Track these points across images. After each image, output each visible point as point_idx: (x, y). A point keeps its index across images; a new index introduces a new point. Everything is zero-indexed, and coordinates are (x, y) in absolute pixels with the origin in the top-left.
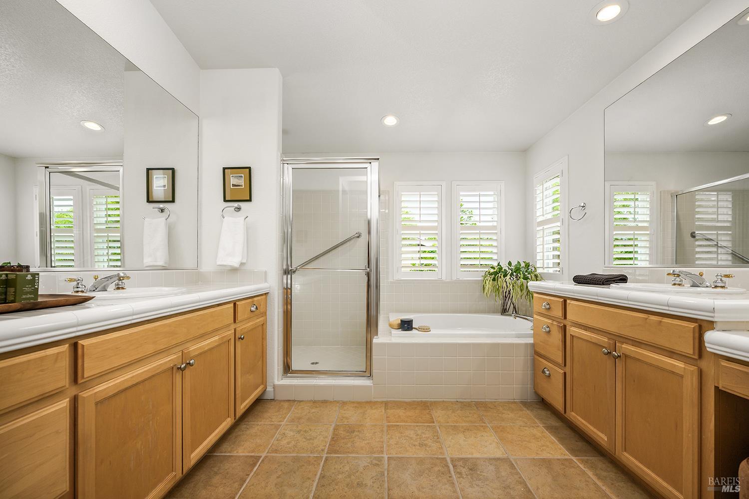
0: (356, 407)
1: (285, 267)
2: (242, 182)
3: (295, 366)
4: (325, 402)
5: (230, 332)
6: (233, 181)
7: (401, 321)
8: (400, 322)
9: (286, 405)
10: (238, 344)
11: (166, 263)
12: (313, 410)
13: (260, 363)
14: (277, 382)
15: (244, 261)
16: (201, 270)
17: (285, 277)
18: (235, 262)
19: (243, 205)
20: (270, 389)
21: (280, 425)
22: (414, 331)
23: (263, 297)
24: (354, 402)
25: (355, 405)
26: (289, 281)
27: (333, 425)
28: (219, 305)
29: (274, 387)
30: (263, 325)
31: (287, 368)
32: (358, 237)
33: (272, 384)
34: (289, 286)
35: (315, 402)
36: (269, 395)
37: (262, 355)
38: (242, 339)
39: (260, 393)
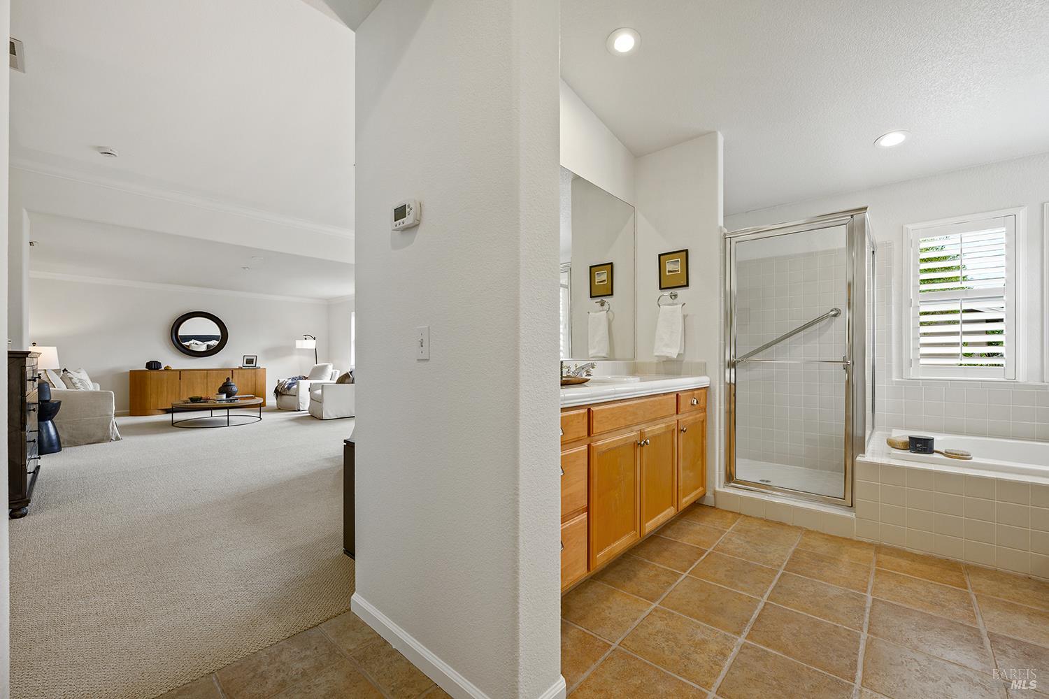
0: (827, 539)
1: (728, 358)
2: (678, 267)
3: (740, 475)
4: (781, 524)
5: (673, 422)
6: (669, 267)
7: (910, 438)
8: (908, 440)
9: (730, 515)
10: (681, 435)
11: (607, 354)
12: (765, 528)
13: (700, 462)
14: (717, 489)
15: (682, 352)
16: (637, 361)
17: (728, 371)
18: (673, 353)
19: (679, 292)
20: (709, 494)
21: (725, 532)
22: (935, 455)
23: (703, 391)
24: (824, 534)
25: (826, 537)
26: (733, 376)
27: (793, 548)
28: (664, 394)
29: (715, 493)
30: (704, 422)
31: (730, 477)
32: (835, 315)
33: (712, 490)
34: (733, 381)
35: (767, 521)
36: (709, 500)
37: (702, 454)
38: (684, 432)
39: (699, 496)
